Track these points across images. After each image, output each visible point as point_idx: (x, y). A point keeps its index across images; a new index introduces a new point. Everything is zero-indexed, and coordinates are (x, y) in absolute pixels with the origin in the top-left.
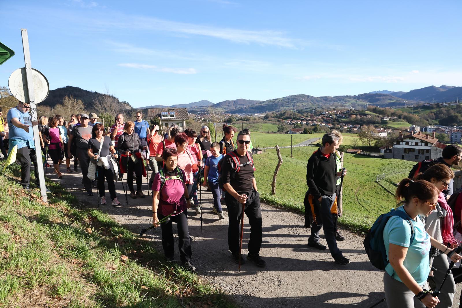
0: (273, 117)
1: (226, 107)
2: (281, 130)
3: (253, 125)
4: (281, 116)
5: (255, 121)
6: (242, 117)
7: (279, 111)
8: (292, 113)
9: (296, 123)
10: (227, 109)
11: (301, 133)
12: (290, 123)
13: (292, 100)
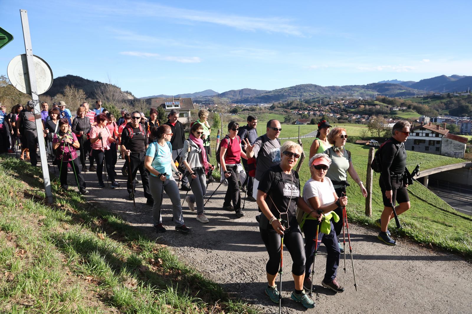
0: (280, 107)
1: (231, 96)
2: (287, 120)
3: (259, 115)
5: (261, 111)
6: (248, 107)
7: (285, 101)
8: (299, 103)
9: (303, 113)
10: (233, 99)
11: (308, 124)
12: (297, 113)
13: (299, 90)
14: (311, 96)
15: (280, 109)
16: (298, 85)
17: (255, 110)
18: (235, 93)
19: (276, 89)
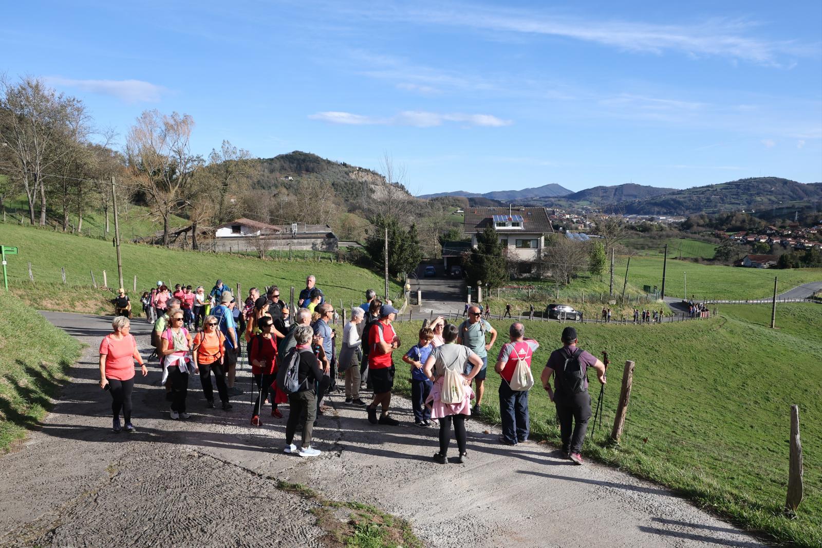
0: (702, 226)
1: (596, 199)
2: (721, 257)
3: (659, 241)
4: (722, 225)
5: (664, 233)
6: (633, 222)
7: (714, 213)
8: (746, 219)
9: (755, 240)
10: (601, 204)
11: (772, 267)
12: (741, 241)
13: (745, 189)
14: (773, 202)
15: (703, 229)
16: (743, 178)
17: (650, 229)
18: (606, 192)
19: (695, 186)
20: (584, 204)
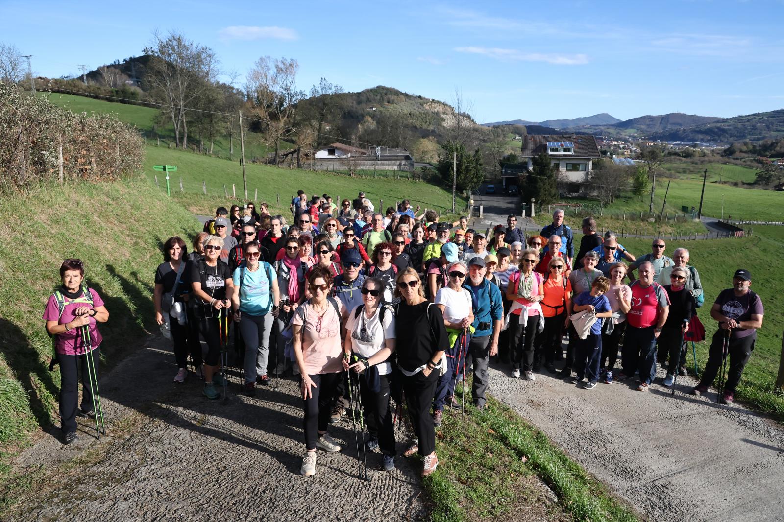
0: (746, 152)
1: (644, 127)
2: (762, 181)
3: (700, 166)
4: (766, 151)
5: (706, 158)
6: (677, 149)
7: (758, 139)
10: (647, 131)
15: (746, 155)
17: (692, 154)
18: (652, 121)
19: (741, 115)
20: (632, 132)
